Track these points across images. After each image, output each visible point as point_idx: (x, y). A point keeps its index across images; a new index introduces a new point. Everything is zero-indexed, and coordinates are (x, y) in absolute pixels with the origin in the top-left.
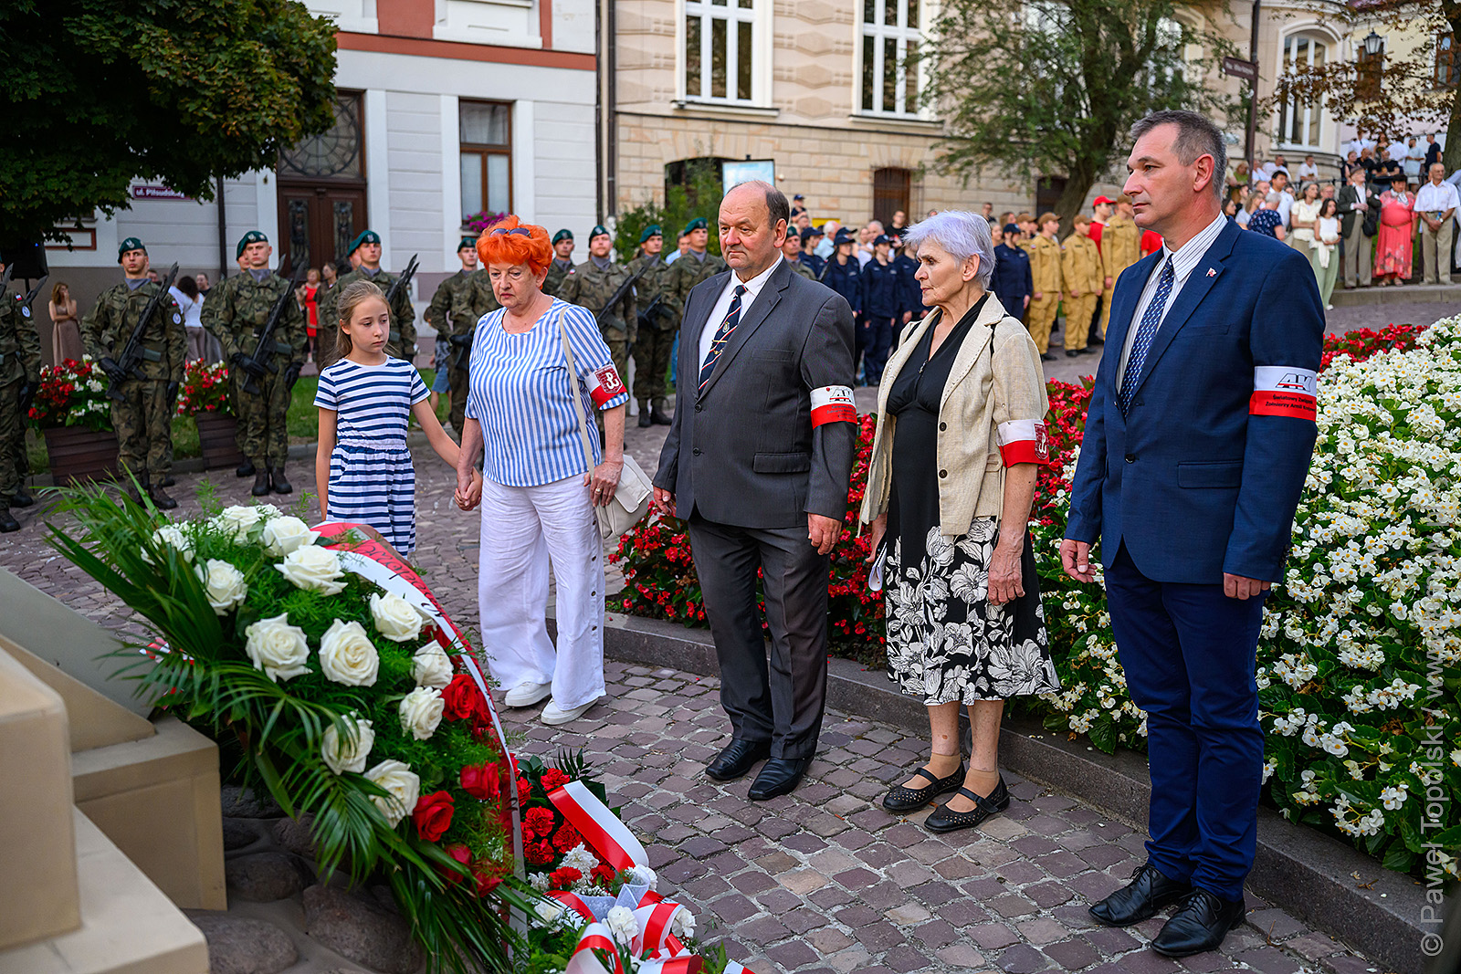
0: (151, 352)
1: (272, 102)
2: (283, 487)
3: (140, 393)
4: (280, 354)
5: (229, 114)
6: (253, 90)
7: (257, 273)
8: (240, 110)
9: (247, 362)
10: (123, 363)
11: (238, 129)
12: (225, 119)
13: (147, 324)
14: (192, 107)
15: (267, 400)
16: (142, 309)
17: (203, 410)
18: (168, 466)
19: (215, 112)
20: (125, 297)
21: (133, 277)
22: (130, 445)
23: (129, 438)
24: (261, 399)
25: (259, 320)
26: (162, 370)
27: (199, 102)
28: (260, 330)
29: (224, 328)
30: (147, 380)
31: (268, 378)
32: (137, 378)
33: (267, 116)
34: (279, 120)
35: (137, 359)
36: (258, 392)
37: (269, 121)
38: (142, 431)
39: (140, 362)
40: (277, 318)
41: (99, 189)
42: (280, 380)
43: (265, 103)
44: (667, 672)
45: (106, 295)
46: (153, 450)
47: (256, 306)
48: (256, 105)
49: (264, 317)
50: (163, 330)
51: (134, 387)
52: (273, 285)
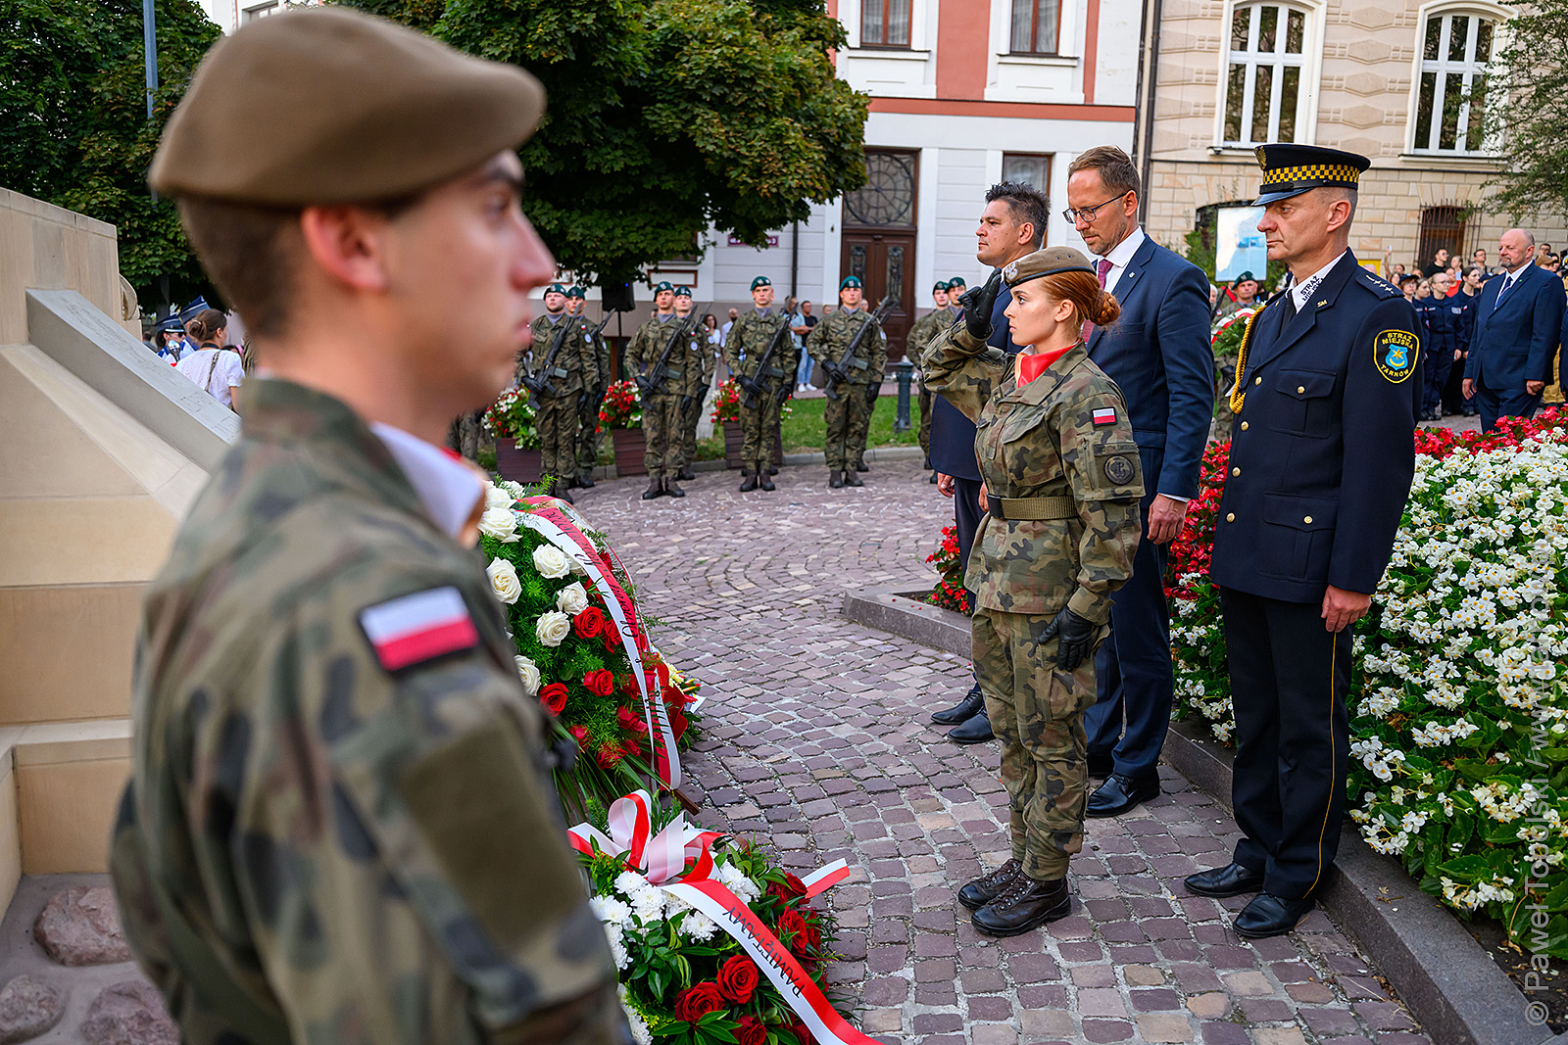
0: (674, 372)
1: (798, 167)
2: (768, 485)
3: (664, 404)
4: (775, 377)
5: (762, 179)
6: (783, 159)
7: (761, 311)
8: (771, 176)
9: (748, 382)
10: (652, 380)
11: (769, 191)
12: (760, 183)
13: (672, 350)
14: (733, 174)
15: (761, 414)
16: (669, 338)
17: (729, 421)
18: (681, 463)
19: (752, 178)
20: (657, 328)
21: (664, 312)
22: (654, 445)
23: (654, 439)
24: (756, 414)
25: (759, 350)
26: (681, 387)
27: (740, 170)
28: (759, 359)
29: (732, 356)
30: (669, 394)
31: (764, 397)
32: (662, 393)
33: (793, 179)
34: (802, 182)
35: (663, 378)
36: (754, 407)
37: (794, 184)
38: (663, 432)
39: (664, 379)
40: (774, 348)
41: (667, 241)
42: (773, 399)
43: (792, 168)
44: (949, 656)
45: (644, 327)
46: (671, 450)
47: (758, 337)
48: (784, 170)
49: (764, 348)
50: (683, 355)
51: (659, 399)
52: (772, 321)
